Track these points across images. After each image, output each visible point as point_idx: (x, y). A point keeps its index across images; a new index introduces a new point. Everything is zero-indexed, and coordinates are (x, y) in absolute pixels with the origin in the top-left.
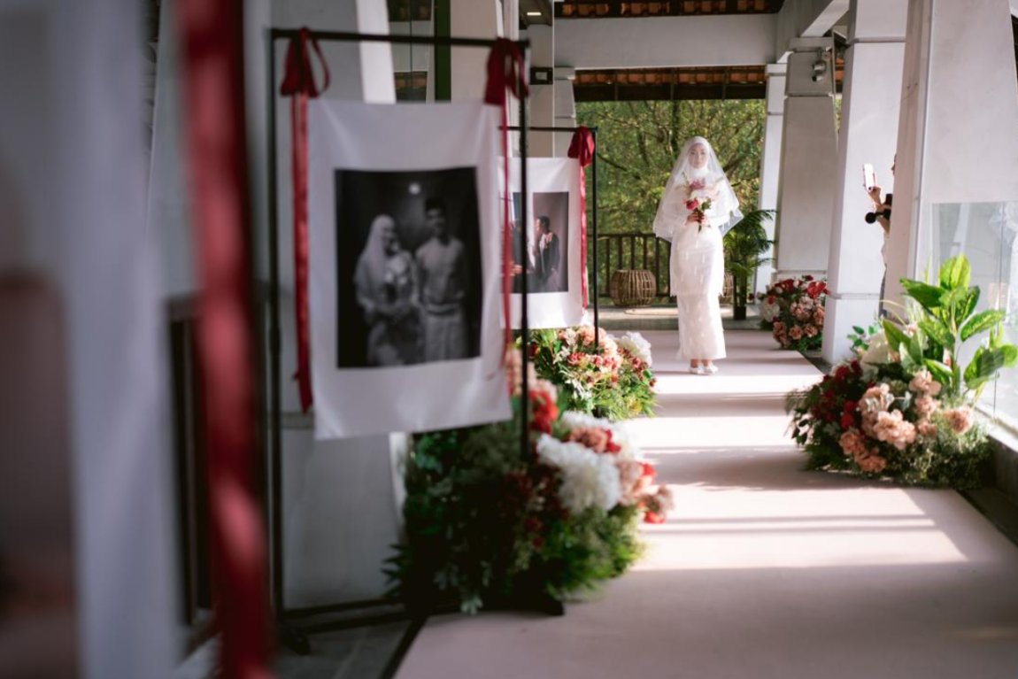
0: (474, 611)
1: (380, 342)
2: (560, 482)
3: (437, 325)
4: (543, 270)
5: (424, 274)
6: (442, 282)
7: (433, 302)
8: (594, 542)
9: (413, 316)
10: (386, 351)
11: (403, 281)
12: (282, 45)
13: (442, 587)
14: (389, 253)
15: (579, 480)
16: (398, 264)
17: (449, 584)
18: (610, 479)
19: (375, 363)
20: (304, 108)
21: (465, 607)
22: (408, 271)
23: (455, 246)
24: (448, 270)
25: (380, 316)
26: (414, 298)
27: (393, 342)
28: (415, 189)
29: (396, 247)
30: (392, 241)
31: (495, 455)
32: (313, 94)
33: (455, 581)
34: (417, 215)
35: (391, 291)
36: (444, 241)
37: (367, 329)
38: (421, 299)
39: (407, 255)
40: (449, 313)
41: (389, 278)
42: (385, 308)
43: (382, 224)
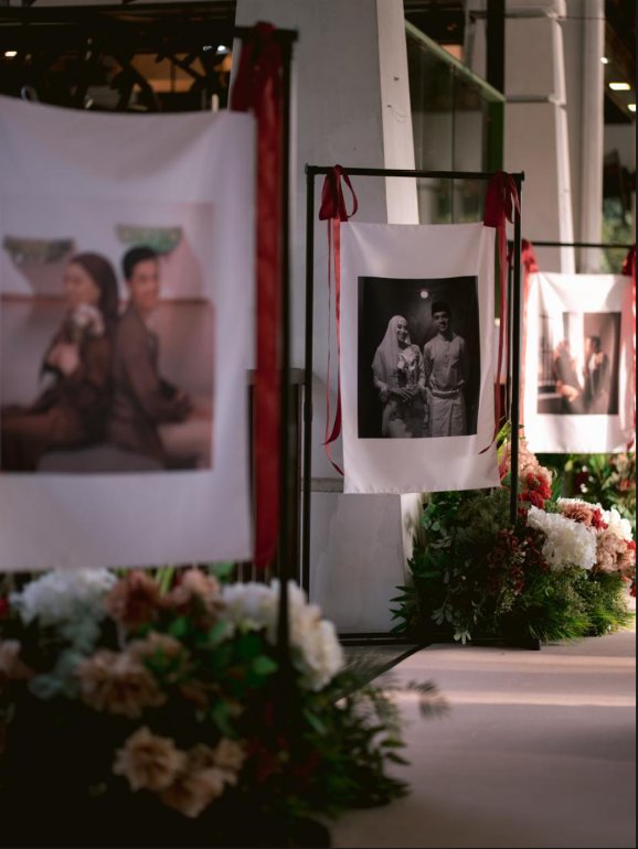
0: (464, 641)
1: (393, 416)
2: (543, 542)
3: (441, 406)
4: (593, 392)
5: (430, 364)
6: (446, 371)
7: (439, 387)
8: (571, 595)
9: (421, 396)
10: (397, 425)
11: (412, 368)
12: (320, 180)
13: (439, 622)
14: (402, 346)
15: (559, 542)
16: (409, 355)
17: (445, 620)
18: (586, 543)
19: (388, 435)
20: (337, 228)
21: (457, 637)
22: (417, 359)
23: (457, 342)
24: (452, 362)
25: (392, 396)
26: (422, 382)
27: (403, 418)
28: (424, 294)
29: (407, 341)
30: (405, 336)
31: (486, 516)
32: (344, 218)
33: (449, 618)
34: (425, 315)
35: (402, 376)
36: (448, 338)
37: (382, 406)
38: (427, 385)
39: (416, 347)
40: (453, 396)
41: (401, 365)
42: (396, 390)
43: (397, 321)
